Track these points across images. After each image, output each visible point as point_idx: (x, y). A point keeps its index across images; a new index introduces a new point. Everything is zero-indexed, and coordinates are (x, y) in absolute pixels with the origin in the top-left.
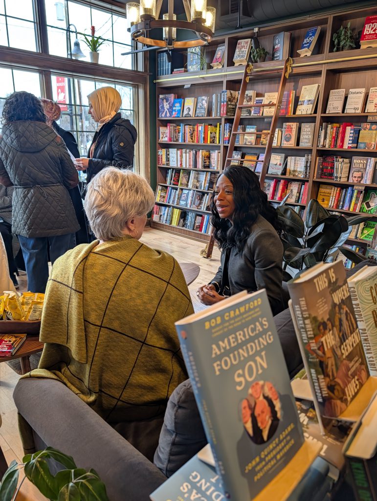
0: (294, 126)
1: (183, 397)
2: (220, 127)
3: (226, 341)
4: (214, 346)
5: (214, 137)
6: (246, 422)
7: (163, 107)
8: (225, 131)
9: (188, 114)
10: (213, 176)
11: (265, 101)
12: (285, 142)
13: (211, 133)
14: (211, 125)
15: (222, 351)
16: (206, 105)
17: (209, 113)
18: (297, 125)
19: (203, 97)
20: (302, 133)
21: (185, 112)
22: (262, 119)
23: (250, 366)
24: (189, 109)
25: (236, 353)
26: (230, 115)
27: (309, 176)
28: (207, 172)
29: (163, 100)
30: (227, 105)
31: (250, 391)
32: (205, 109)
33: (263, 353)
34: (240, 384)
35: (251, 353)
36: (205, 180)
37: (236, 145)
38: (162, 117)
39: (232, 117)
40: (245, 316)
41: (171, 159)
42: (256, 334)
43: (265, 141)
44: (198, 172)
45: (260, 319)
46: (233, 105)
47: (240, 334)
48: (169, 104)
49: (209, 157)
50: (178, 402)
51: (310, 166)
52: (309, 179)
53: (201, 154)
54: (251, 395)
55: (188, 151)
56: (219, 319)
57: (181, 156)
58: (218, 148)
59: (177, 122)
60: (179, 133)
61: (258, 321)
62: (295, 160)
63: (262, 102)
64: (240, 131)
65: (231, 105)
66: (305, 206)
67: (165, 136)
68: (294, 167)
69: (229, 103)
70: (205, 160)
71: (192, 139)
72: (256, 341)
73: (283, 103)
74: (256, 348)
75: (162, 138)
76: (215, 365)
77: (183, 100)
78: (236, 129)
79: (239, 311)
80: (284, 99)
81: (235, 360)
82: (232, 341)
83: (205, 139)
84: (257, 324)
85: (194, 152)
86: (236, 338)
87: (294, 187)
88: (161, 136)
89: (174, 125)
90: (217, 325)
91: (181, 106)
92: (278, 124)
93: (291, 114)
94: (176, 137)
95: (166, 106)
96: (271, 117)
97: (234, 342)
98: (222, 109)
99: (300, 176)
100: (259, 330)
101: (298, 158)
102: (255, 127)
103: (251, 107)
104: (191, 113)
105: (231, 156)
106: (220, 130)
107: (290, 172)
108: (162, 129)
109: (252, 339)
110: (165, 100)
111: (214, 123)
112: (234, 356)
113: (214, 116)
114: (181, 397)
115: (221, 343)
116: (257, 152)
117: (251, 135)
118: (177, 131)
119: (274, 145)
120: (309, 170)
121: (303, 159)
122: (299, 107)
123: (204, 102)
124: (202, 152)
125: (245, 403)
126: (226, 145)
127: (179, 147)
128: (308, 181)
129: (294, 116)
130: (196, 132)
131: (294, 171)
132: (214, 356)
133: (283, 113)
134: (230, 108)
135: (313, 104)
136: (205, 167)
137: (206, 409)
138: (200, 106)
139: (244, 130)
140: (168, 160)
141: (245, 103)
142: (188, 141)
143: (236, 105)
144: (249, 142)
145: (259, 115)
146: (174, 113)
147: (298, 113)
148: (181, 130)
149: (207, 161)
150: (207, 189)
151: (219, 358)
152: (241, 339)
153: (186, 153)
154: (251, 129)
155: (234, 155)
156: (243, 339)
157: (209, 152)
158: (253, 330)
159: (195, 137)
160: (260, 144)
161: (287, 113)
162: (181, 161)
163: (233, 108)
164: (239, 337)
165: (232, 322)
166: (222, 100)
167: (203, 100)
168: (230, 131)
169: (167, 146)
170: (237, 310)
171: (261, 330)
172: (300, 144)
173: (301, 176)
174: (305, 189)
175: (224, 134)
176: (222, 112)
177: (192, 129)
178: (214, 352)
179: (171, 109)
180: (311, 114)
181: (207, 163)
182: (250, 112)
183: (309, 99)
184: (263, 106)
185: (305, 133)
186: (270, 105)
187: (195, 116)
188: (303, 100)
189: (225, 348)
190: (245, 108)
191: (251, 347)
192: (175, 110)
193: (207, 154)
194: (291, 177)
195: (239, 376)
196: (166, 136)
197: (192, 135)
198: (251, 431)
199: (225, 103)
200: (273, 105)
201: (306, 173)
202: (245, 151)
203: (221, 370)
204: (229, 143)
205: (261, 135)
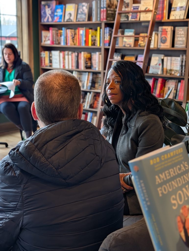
0: (169, 29)
1: (113, 243)
2: (100, 31)
3: (163, 174)
4: (157, 177)
5: (95, 40)
6: (181, 232)
7: (45, 13)
8: (105, 34)
9: (70, 19)
10: (95, 76)
11: (142, 7)
12: (162, 44)
13: (92, 36)
14: (91, 29)
15: (162, 181)
16: (86, 11)
17: (90, 18)
18: (171, 28)
19: (84, 4)
20: (176, 36)
21: (67, 17)
22: (140, 23)
23: (180, 194)
24: (70, 14)
25: (170, 183)
26: (110, 20)
27: (185, 74)
28: (89, 72)
29: (45, 6)
30: (107, 11)
31: (181, 211)
32: (85, 14)
33: (187, 186)
34: (174, 205)
35: (179, 185)
36: (88, 80)
37: (117, 47)
38: (44, 22)
39: (112, 22)
40: (174, 159)
41: (54, 61)
42: (182, 173)
43: (143, 43)
44: (80, 73)
45: (183, 162)
46: (112, 11)
47: (172, 171)
48: (51, 10)
49: (90, 59)
50: (110, 248)
51: (185, 66)
52: (185, 77)
53: (83, 55)
54: (182, 214)
55: (70, 53)
56: (158, 159)
57: (64, 58)
58: (99, 50)
59: (59, 27)
60: (61, 36)
61: (182, 163)
62: (171, 60)
63: (138, 9)
64: (119, 34)
65: (110, 10)
66: (182, 102)
67: (47, 39)
68: (171, 67)
69: (109, 9)
70: (86, 61)
71: (73, 42)
72: (182, 177)
73: (158, 9)
74: (182, 182)
75: (45, 41)
76: (159, 189)
77: (64, 6)
78: (116, 33)
79: (170, 155)
80: (160, 6)
81: (170, 188)
82: (167, 175)
83: (86, 42)
84: (182, 165)
85: (76, 54)
86: (169, 173)
87: (171, 85)
88: (43, 39)
89: (56, 29)
90: (157, 163)
91: (62, 12)
92: (155, 28)
93: (165, 19)
94: (58, 40)
95: (48, 11)
96: (148, 22)
97: (168, 176)
98: (102, 15)
99: (176, 74)
100: (183, 170)
101: (174, 58)
102: (133, 30)
103: (128, 13)
104: (72, 18)
105: (112, 57)
106: (100, 34)
107: (167, 72)
108: (44, 33)
109: (179, 176)
110: (47, 7)
111: (94, 27)
112: (169, 185)
113: (94, 20)
114: (112, 243)
115: (160, 175)
116: (136, 53)
117: (130, 38)
118: (59, 35)
119: (152, 46)
120: (185, 69)
121: (179, 59)
122: (172, 13)
123: (84, 8)
124: (84, 54)
125: (179, 219)
126: (107, 47)
127: (62, 49)
128: (183, 79)
129: (168, 21)
130: (77, 36)
131: (171, 70)
132: (157, 183)
133: (158, 18)
134: (109, 14)
135: (186, 10)
136: (87, 67)
137: (154, 221)
138: (81, 12)
139: (123, 33)
140: (51, 61)
141: (124, 9)
142: (70, 44)
143: (115, 11)
144: (128, 44)
145: (136, 19)
146: (56, 18)
147: (172, 18)
148: (63, 33)
149: (89, 62)
150: (89, 88)
151: (161, 185)
152: (173, 174)
153: (68, 55)
154: (129, 33)
155: (114, 56)
156: (174, 175)
157: (91, 54)
158: (180, 169)
159: (76, 40)
160: (139, 46)
161: (162, 18)
162: (64, 63)
163: (112, 14)
164: (171, 173)
165: (166, 162)
166: (102, 6)
167: (83, 6)
168: (111, 35)
169: (49, 49)
170: (169, 154)
171: (184, 170)
172: (175, 45)
173: (178, 75)
174: (181, 86)
175: (104, 37)
176: (102, 17)
177: (73, 33)
178: (157, 181)
179: (53, 15)
180: (184, 19)
181: (89, 64)
182: (128, 17)
183: (181, 6)
184: (140, 12)
185: (179, 36)
186: (147, 11)
187: (76, 21)
188: (176, 6)
189: (163, 179)
190: (124, 13)
191: (179, 180)
192: (57, 15)
193: (89, 55)
194: (168, 75)
195: (174, 199)
196: (49, 40)
197: (73, 38)
198: (184, 238)
199: (105, 9)
200: (149, 11)
201: (182, 71)
202: (124, 53)
203: (162, 193)
204: (109, 45)
205: (138, 38)
